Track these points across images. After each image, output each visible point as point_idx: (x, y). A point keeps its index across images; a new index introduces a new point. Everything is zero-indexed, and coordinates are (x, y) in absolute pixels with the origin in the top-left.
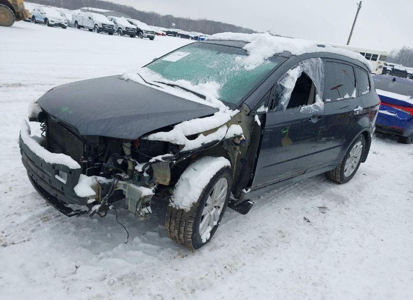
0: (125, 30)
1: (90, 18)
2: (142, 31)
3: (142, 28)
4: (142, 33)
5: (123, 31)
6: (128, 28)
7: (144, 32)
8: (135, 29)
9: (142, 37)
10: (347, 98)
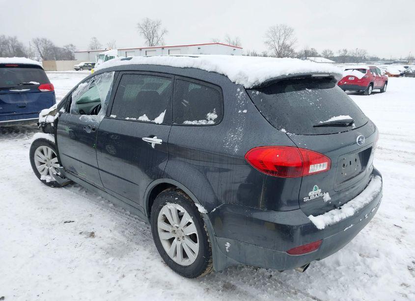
10: (142, 120)
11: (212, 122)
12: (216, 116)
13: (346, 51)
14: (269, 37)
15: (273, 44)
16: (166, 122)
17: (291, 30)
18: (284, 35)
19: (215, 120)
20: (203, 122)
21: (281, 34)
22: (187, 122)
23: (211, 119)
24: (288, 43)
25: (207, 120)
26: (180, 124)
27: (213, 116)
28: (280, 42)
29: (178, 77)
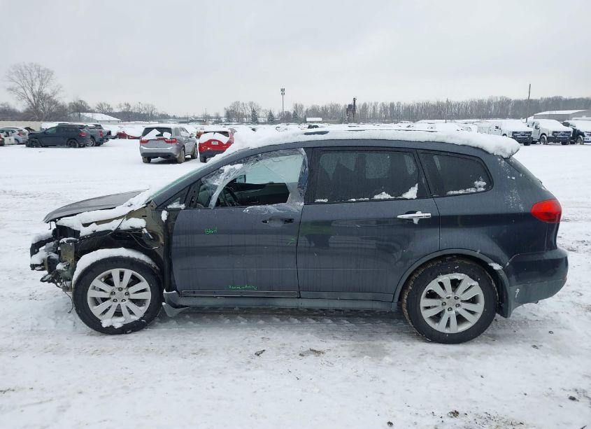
0: (551, 135)
1: (497, 128)
2: (582, 134)
3: (582, 130)
4: (584, 136)
5: (548, 138)
6: (556, 132)
7: (585, 134)
8: (570, 132)
9: (583, 143)
10: (382, 198)
11: (482, 189)
12: (484, 183)
13: (128, 105)
14: (12, 80)
15: (23, 91)
16: (420, 195)
17: (50, 73)
18: (38, 79)
19: (484, 187)
20: (473, 190)
21: (34, 77)
22: (451, 192)
23: (480, 187)
24: (47, 91)
25: (476, 188)
26: (444, 195)
27: (481, 184)
28: (34, 90)
29: (422, 151)
